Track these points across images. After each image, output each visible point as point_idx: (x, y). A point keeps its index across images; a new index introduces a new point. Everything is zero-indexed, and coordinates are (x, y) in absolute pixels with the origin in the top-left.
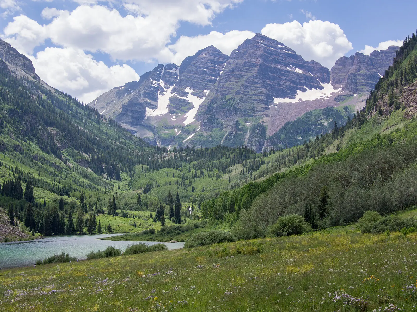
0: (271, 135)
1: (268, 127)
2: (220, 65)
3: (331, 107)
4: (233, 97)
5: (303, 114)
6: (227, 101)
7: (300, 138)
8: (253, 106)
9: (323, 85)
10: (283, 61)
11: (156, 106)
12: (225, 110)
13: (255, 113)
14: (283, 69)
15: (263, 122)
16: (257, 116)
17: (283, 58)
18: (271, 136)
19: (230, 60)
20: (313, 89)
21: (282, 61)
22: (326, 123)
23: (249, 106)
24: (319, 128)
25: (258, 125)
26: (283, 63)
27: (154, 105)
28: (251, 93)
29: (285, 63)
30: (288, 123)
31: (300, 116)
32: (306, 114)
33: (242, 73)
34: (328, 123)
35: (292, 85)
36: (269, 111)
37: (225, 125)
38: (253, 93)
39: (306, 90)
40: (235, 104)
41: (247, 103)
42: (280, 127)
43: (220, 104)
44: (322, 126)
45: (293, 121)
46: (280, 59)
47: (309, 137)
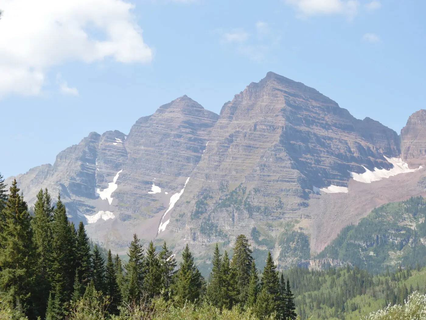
0: (319, 251)
1: (312, 237)
2: (203, 131)
3: (418, 198)
4: (242, 186)
5: (369, 212)
6: (232, 194)
7: (372, 253)
8: (280, 202)
9: (391, 160)
10: (319, 119)
11: (93, 208)
12: (229, 209)
13: (284, 214)
14: (322, 134)
15: (301, 229)
16: (289, 218)
17: (319, 114)
18: (320, 253)
19: (220, 121)
20: (376, 169)
21: (316, 121)
22: (414, 226)
23: (272, 202)
24: (403, 234)
25: (294, 234)
26: (319, 123)
27: (89, 207)
28: (273, 178)
29: (322, 123)
30: (347, 229)
31: (365, 216)
32: (376, 211)
33: (252, 143)
34: (418, 226)
35: (339, 162)
36: (309, 208)
37: (231, 237)
38: (277, 178)
39: (364, 171)
40: (248, 198)
41: (268, 195)
42: (334, 236)
43: (220, 199)
44: (409, 230)
45: (357, 224)
46: (314, 117)
47: (388, 250)
